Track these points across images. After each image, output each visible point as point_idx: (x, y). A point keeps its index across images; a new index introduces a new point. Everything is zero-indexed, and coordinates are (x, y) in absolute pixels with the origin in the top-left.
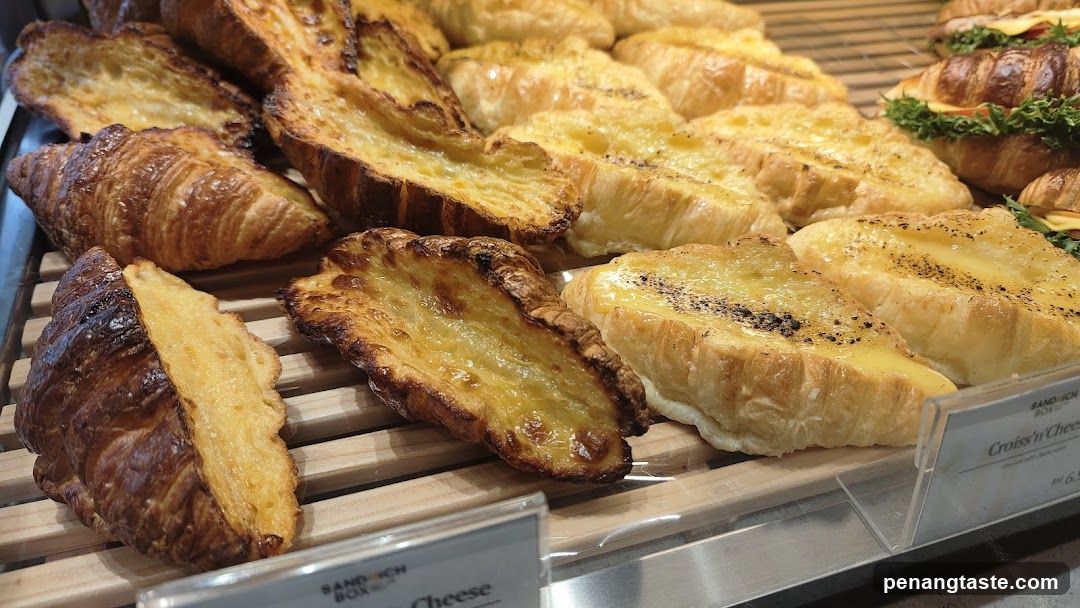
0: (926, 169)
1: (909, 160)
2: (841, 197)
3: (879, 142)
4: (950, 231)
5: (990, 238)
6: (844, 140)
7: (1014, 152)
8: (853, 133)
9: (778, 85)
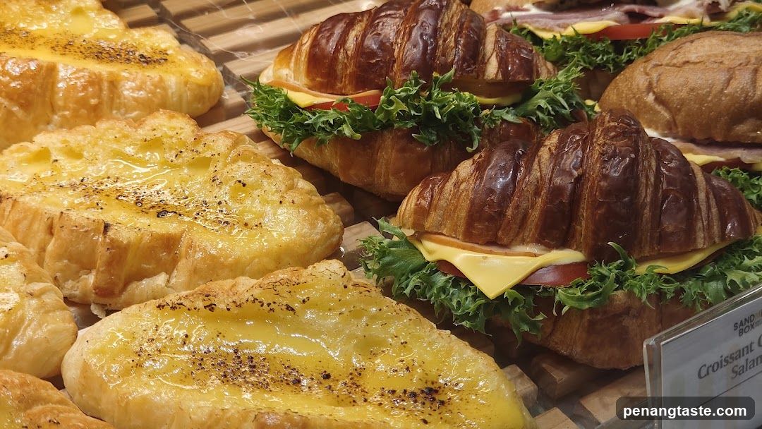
0: (276, 198)
1: (258, 186)
2: (158, 261)
3: (220, 165)
4: (265, 305)
5: (316, 306)
6: (180, 166)
7: (388, 155)
8: (187, 155)
9: (105, 85)
